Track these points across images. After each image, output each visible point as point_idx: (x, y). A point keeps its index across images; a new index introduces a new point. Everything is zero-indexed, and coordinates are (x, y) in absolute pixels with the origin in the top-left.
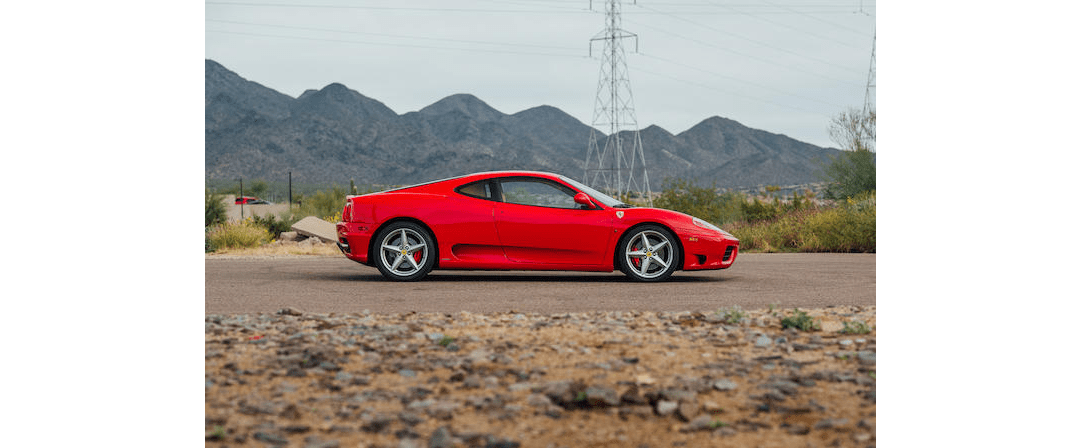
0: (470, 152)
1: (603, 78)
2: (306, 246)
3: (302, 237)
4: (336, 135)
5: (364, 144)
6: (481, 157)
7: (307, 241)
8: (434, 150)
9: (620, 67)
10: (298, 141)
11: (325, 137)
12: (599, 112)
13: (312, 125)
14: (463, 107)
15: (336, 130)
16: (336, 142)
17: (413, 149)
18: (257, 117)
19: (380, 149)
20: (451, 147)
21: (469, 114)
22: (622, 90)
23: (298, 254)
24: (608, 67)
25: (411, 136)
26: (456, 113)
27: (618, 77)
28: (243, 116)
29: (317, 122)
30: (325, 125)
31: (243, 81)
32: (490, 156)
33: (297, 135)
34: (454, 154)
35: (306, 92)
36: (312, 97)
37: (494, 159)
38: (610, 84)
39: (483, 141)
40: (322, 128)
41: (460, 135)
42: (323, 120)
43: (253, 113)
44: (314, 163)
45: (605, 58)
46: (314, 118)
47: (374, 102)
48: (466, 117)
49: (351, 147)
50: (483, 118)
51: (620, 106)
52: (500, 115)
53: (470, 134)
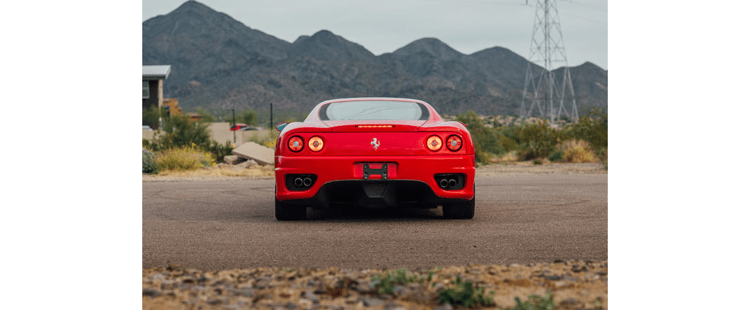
0: (435, 85)
1: (537, 22)
2: (240, 169)
3: (242, 159)
4: (324, 73)
5: (347, 80)
6: (445, 89)
7: (245, 164)
8: (406, 83)
9: (552, 12)
10: (294, 78)
11: (315, 74)
12: (534, 51)
13: (305, 65)
14: (429, 49)
15: (324, 68)
16: (326, 79)
17: (388, 84)
18: (259, 58)
19: (361, 84)
20: (419, 83)
21: (434, 54)
22: (554, 32)
23: (229, 175)
24: (541, 13)
25: (386, 73)
26: (423, 53)
27: (550, 21)
28: (248, 57)
29: (309, 62)
30: (315, 64)
31: (248, 29)
32: (451, 89)
33: (293, 74)
34: (422, 88)
35: (300, 38)
36: (304, 41)
37: (455, 91)
38: (543, 27)
39: (446, 76)
40: (313, 67)
41: (427, 71)
42: (314, 60)
43: (257, 55)
44: (307, 96)
45: (539, 6)
46: (306, 58)
47: (356, 45)
48: (431, 57)
49: (337, 83)
50: (445, 57)
51: (552, 45)
52: (459, 55)
53: (435, 71)
